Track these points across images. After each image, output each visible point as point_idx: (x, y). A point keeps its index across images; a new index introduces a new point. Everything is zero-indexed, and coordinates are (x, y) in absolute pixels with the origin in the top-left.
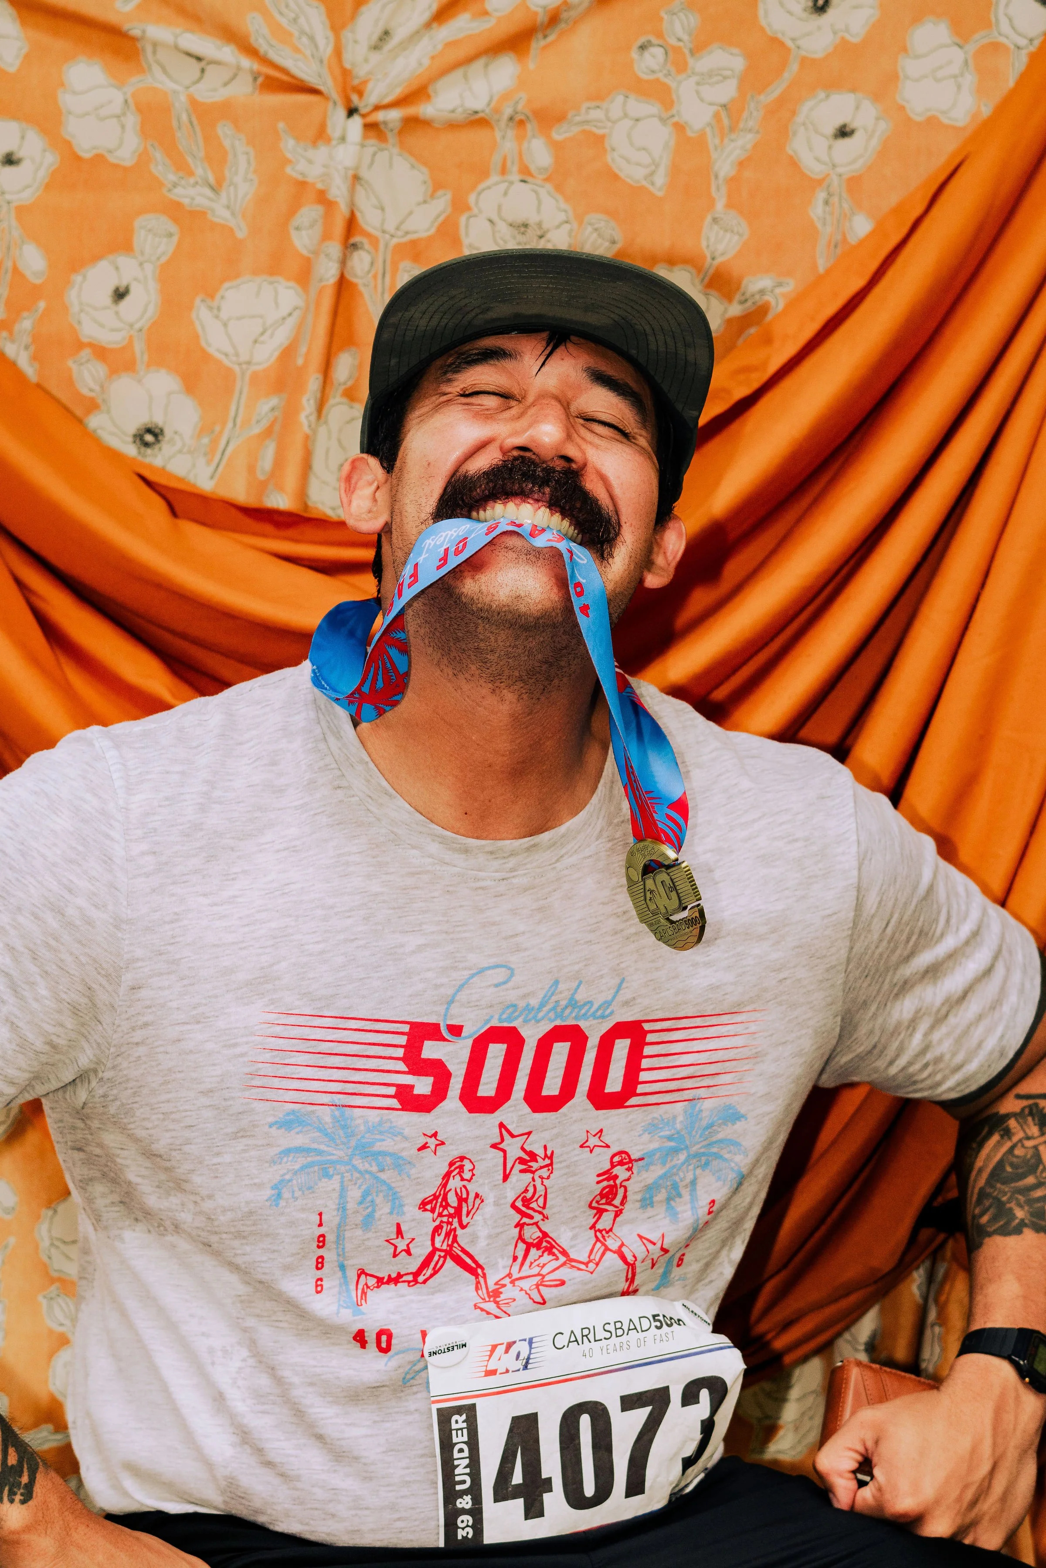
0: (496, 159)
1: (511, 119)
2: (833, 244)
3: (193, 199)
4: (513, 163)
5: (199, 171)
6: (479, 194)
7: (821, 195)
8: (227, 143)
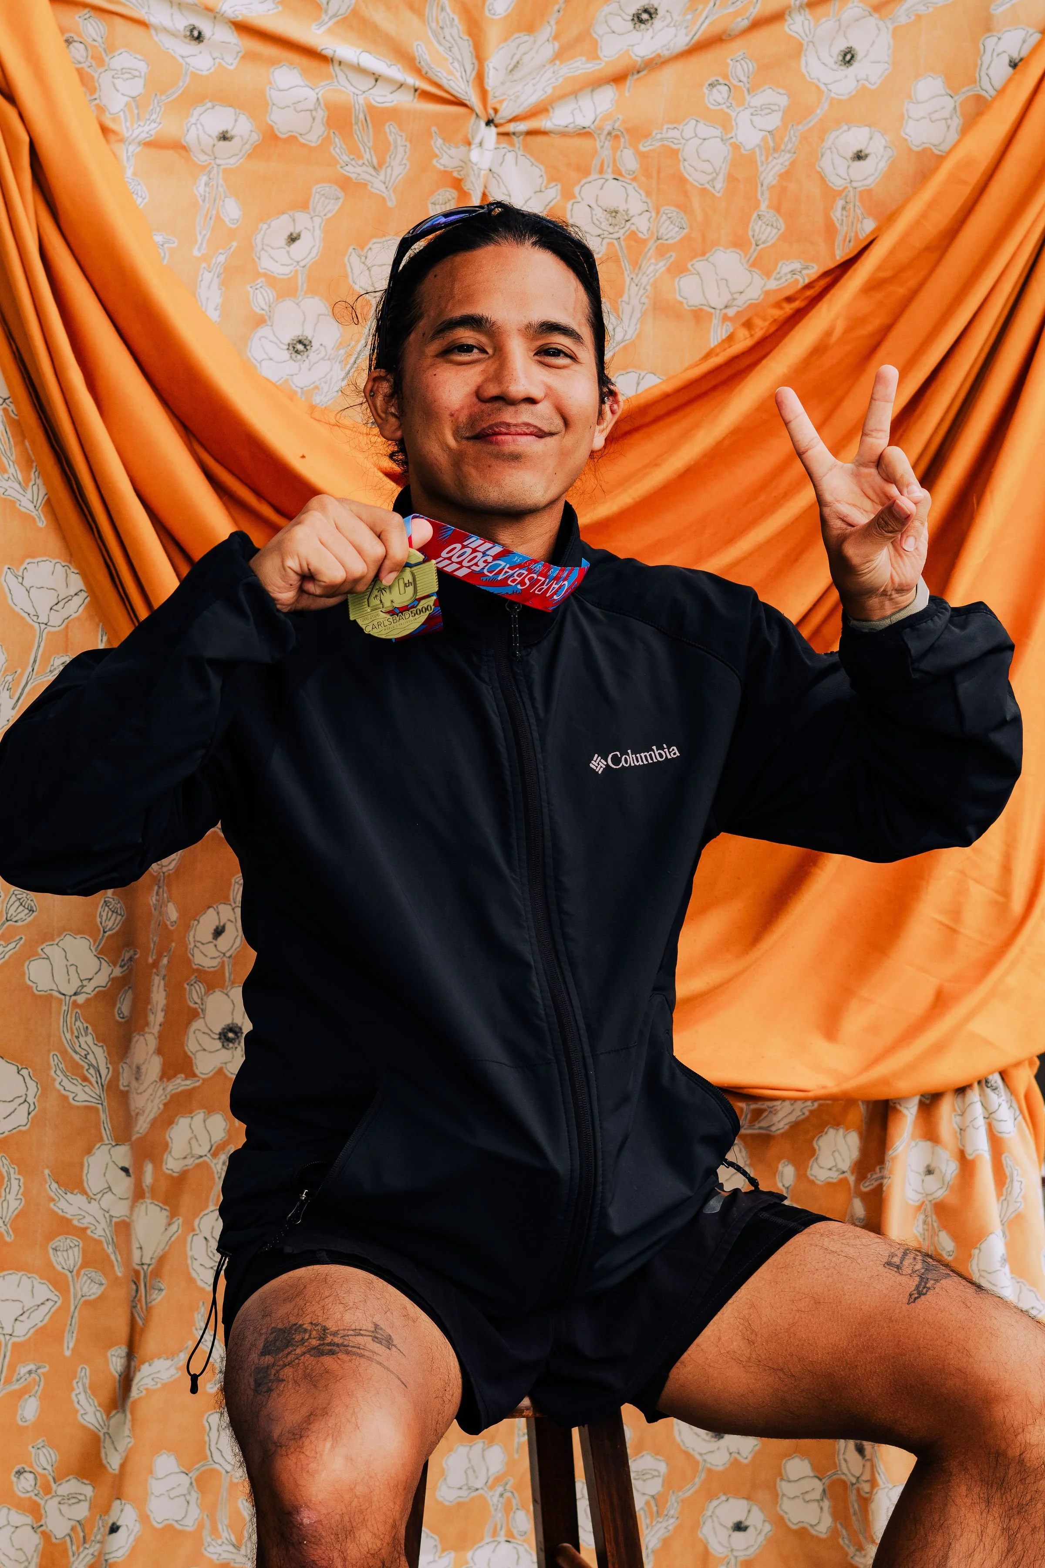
0: (596, 163)
1: (609, 134)
2: (847, 240)
3: (359, 174)
4: (608, 166)
5: (367, 156)
6: (582, 186)
7: (840, 203)
8: (391, 138)
